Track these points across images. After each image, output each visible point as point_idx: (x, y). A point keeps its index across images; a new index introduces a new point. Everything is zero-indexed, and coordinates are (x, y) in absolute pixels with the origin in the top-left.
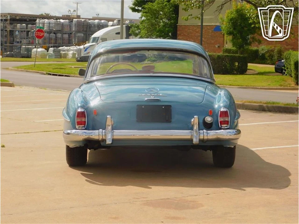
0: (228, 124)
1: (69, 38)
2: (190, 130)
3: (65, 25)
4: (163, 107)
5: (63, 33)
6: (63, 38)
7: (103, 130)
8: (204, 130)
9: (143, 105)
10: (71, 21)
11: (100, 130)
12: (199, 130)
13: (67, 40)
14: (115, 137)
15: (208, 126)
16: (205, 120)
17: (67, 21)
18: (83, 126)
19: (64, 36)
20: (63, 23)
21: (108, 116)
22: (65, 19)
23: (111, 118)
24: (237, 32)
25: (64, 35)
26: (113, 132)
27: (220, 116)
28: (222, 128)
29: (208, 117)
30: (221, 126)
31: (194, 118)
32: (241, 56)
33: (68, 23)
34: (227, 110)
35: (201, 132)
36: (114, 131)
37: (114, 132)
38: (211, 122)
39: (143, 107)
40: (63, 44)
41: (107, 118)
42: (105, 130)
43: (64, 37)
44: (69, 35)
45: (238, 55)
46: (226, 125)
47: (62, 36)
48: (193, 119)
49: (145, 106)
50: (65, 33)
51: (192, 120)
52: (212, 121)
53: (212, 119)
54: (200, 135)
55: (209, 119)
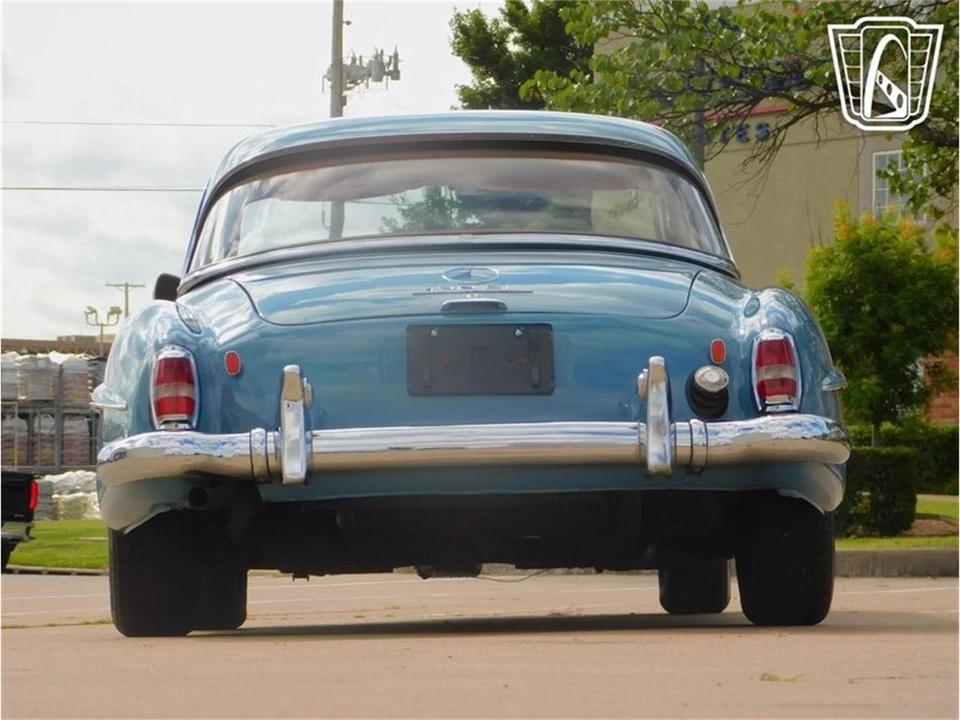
0: (792, 393)
1: (91, 436)
2: (635, 421)
3: (74, 375)
4: (518, 332)
5: (64, 415)
6: (63, 435)
7: (267, 431)
8: (693, 421)
9: (433, 327)
10: (99, 359)
11: (253, 431)
12: (672, 420)
13: (82, 444)
14: (318, 461)
15: (711, 406)
16: (697, 380)
17: (83, 357)
18: (184, 417)
19: (71, 428)
20: (61, 369)
21: (287, 368)
22: (73, 352)
23: (302, 376)
24: (859, 345)
25: (67, 423)
26: (309, 436)
27: (759, 364)
28: (768, 409)
29: (708, 368)
30: (763, 400)
31: (647, 366)
32: (884, 451)
33: (85, 368)
34: (786, 338)
35: (678, 428)
36: (315, 432)
37: (313, 436)
38: (722, 387)
39: (434, 333)
40: (62, 463)
41: (283, 375)
42: (277, 430)
43: (67, 432)
44: (90, 423)
45: (868, 448)
46: (785, 398)
47: (60, 428)
48: (646, 370)
49: (441, 327)
50: (74, 415)
51: (641, 376)
52: (726, 384)
53: (727, 377)
54: (675, 438)
55: (710, 377)
